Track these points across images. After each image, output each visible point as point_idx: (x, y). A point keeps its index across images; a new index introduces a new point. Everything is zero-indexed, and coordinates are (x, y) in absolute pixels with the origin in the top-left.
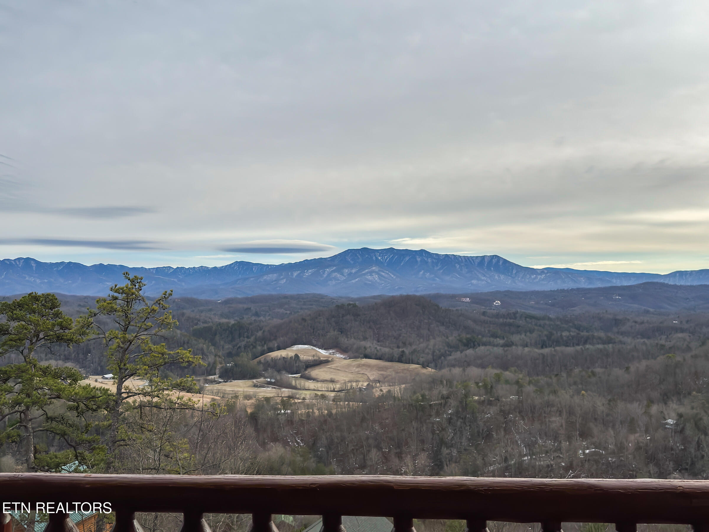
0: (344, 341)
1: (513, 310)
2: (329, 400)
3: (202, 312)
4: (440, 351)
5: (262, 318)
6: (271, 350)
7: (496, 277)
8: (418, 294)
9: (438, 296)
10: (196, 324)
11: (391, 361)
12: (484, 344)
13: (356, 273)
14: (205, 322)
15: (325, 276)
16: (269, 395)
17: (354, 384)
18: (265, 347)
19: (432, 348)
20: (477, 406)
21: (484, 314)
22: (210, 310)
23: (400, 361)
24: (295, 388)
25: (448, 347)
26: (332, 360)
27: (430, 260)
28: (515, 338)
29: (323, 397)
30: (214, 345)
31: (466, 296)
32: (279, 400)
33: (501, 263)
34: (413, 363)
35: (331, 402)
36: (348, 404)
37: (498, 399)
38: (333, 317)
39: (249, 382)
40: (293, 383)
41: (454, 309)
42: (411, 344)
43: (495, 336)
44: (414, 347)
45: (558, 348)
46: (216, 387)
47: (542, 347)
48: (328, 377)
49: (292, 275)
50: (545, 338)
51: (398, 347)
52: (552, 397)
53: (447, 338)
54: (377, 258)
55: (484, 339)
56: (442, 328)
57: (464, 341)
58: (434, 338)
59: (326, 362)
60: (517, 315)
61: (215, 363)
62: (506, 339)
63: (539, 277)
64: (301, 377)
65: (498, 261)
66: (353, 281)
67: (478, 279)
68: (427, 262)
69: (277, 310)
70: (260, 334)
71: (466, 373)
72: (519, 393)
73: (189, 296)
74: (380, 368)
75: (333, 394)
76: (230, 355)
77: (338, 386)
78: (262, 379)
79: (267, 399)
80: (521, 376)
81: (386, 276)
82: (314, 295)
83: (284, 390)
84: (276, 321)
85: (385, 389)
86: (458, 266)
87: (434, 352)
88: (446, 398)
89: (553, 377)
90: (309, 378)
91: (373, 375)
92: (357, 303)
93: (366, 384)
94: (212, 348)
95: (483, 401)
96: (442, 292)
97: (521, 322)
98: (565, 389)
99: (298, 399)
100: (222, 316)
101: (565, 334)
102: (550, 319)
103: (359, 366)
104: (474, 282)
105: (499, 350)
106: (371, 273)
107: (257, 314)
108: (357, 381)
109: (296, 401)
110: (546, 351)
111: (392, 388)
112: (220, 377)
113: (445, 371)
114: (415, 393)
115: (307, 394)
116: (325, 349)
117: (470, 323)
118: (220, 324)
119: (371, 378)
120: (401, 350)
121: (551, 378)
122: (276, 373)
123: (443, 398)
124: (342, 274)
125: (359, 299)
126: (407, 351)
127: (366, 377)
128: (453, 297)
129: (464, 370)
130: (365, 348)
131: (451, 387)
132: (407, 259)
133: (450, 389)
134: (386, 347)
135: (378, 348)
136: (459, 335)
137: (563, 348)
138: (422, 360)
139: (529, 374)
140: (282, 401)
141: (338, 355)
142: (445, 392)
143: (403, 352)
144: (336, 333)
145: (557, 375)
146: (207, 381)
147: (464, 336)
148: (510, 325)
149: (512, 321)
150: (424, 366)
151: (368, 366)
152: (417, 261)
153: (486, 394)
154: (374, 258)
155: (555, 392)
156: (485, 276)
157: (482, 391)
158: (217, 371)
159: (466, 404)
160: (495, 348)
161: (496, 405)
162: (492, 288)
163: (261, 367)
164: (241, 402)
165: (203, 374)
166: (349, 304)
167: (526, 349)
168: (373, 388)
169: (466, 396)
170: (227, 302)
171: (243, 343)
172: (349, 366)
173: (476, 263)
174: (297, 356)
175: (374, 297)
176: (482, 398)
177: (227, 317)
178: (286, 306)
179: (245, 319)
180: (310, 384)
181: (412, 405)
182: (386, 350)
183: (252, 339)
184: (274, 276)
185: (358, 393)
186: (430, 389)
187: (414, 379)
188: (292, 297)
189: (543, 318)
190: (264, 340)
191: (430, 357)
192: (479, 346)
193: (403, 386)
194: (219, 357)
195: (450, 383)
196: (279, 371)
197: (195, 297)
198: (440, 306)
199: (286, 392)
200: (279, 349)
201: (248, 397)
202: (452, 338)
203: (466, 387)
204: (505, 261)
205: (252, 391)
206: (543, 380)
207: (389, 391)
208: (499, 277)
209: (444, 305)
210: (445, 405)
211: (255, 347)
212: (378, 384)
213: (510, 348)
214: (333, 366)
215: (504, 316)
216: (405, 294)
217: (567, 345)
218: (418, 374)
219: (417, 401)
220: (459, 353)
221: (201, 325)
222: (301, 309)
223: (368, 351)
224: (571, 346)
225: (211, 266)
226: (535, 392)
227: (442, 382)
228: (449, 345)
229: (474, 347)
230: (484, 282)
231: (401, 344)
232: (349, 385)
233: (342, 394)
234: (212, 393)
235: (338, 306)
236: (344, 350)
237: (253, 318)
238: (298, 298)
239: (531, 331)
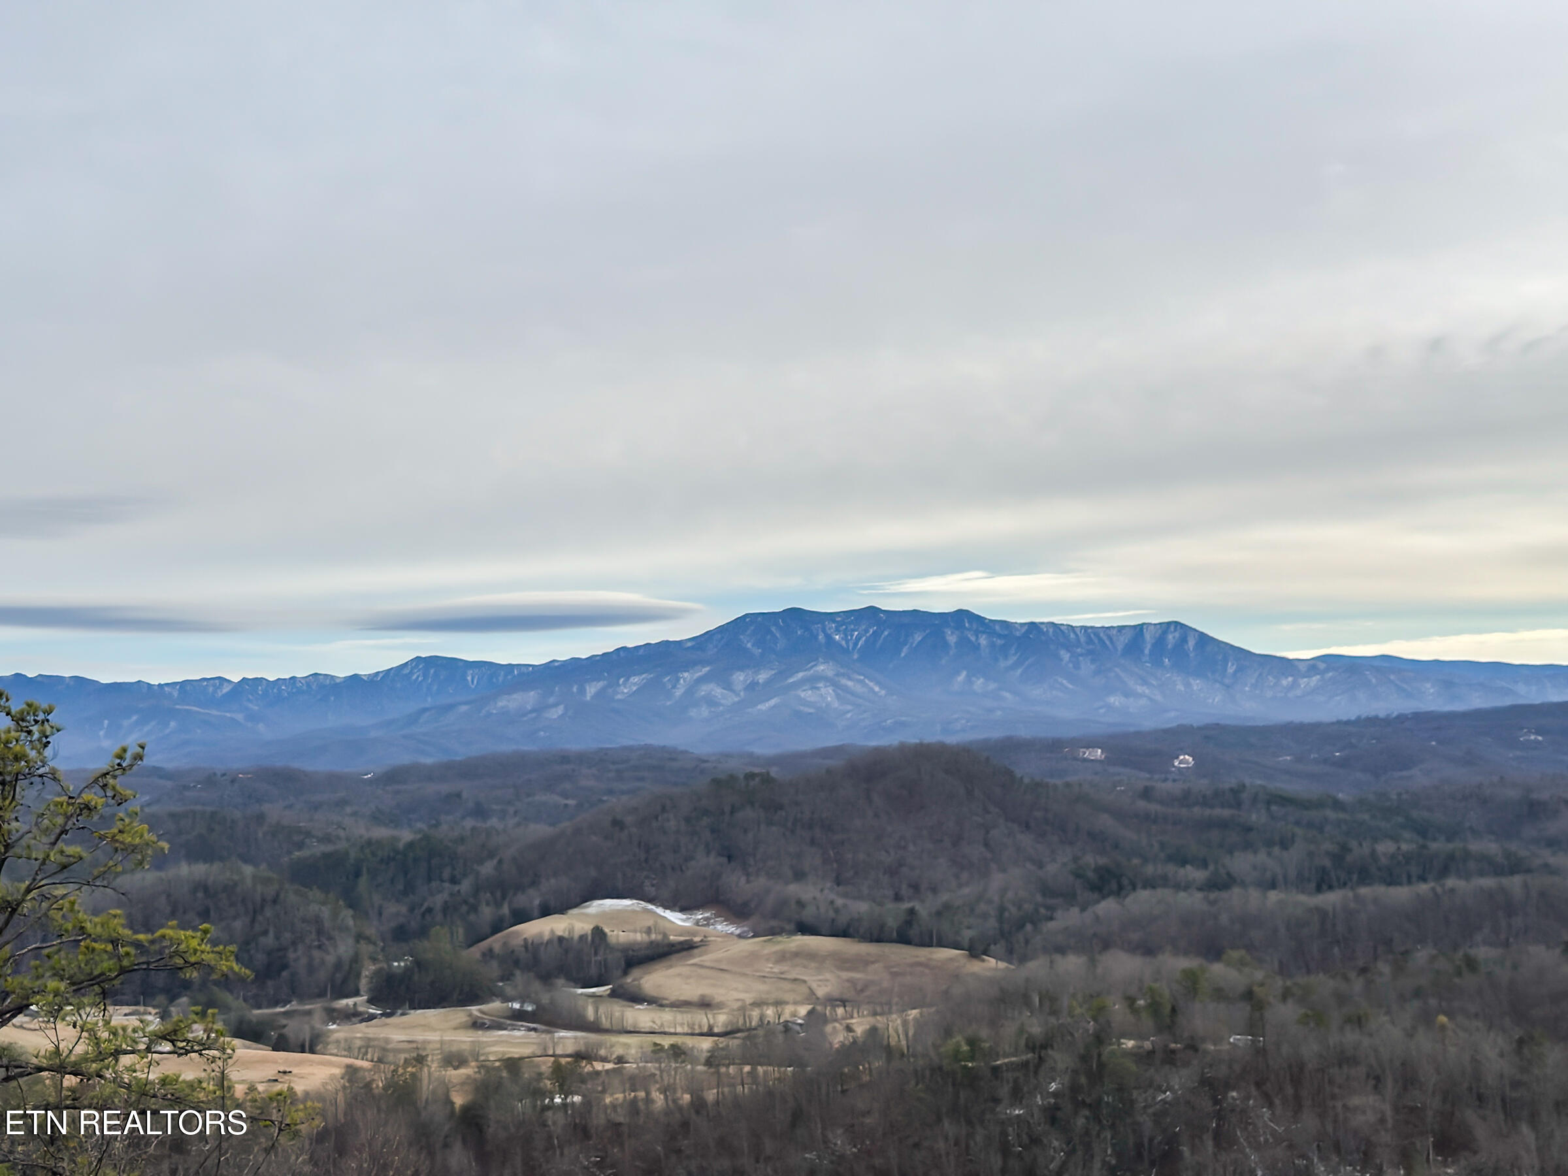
0: (738, 884)
1: (1229, 782)
2: (694, 1061)
3: (316, 807)
4: (1020, 908)
5: (493, 822)
6: (522, 917)
7: (1180, 687)
8: (951, 740)
9: (1011, 746)
10: (300, 846)
11: (879, 940)
12: (1150, 884)
13: (769, 682)
14: (327, 839)
15: (678, 693)
16: (516, 1052)
17: (770, 1012)
18: (506, 910)
19: (996, 898)
20: (1133, 1067)
21: (1146, 793)
22: (341, 804)
23: (903, 938)
24: (594, 1027)
25: (1044, 895)
26: (704, 943)
27: (983, 641)
28: (1241, 863)
29: (677, 1052)
30: (352, 904)
31: (1091, 744)
32: (545, 1065)
33: (1191, 643)
34: (941, 945)
35: (700, 1068)
36: (752, 1073)
37: (1193, 1047)
38: (706, 812)
39: (459, 1015)
40: (590, 1013)
41: (1059, 782)
42: (934, 890)
43: (1182, 860)
44: (945, 897)
45: (1364, 891)
46: (361, 1031)
47: (1319, 889)
48: (691, 990)
49: (582, 691)
50: (1327, 863)
51: (898, 898)
52: (1351, 1037)
53: (1040, 865)
54: (829, 637)
55: (1149, 870)
56: (1026, 840)
57: (1090, 874)
58: (1004, 871)
59: (687, 948)
60: (1244, 796)
61: (356, 959)
62: (1211, 867)
63: (1303, 682)
64: (614, 994)
65: (1184, 640)
66: (763, 707)
67: (1127, 694)
68: (976, 647)
69: (541, 797)
70: (487, 869)
71: (1099, 970)
72: (1253, 1027)
73: (279, 763)
74: (843, 962)
75: (706, 1044)
76: (401, 934)
77: (721, 1020)
78: (496, 1005)
79: (512, 1065)
80: (1259, 975)
81: (859, 689)
82: (648, 750)
83: (563, 1033)
84: (540, 830)
85: (861, 1026)
86: (1065, 656)
87: (1002, 909)
88: (1040, 1047)
89: (1352, 975)
90: (636, 998)
91: (825, 983)
92: (774, 772)
93: (803, 1010)
94: (347, 916)
95: (1151, 1053)
96: (1024, 732)
97: (1256, 817)
98: (1388, 1013)
99: (604, 1060)
100: (377, 818)
101: (1385, 848)
102: (1338, 805)
103: (782, 957)
104: (1115, 700)
105: (1192, 901)
106: (812, 681)
107: (480, 812)
108: (778, 1003)
109: (598, 1066)
110: (1331, 899)
111: (880, 1021)
112: (371, 1001)
113: (1036, 967)
114: (948, 1033)
115: (629, 1046)
116: (683, 910)
117: (1105, 822)
118: (369, 843)
119: (821, 992)
120: (907, 905)
121: (1346, 979)
122: (537, 985)
123: (1031, 1046)
124: (728, 686)
125: (778, 760)
126: (924, 909)
127: (803, 989)
128: (1055, 746)
129: (1093, 962)
130: (801, 904)
131: (1054, 1012)
132: (918, 637)
133: (1053, 1020)
134: (860, 898)
135: (840, 902)
136: (1076, 859)
137: (1380, 890)
138: (967, 934)
139: (1283, 970)
140: (557, 1069)
141: (723, 927)
142: (1036, 1028)
143: (912, 911)
144: (713, 860)
145: (1363, 971)
146: (334, 1016)
147: (1091, 860)
148: (1223, 825)
149: (1226, 813)
150: (976, 951)
151: (812, 956)
152: (946, 645)
153: (1159, 1030)
154: (821, 637)
155: (1358, 1021)
156: (1145, 682)
157: (1147, 1022)
158: (364, 984)
159: (1102, 1066)
160: (1182, 894)
161: (1186, 1064)
162: (1171, 719)
163: (494, 969)
164: (433, 1072)
165: (321, 995)
166: (750, 776)
167: (1273, 896)
168: (825, 1020)
169: (1099, 1039)
170: (393, 777)
171: (439, 900)
172: (753, 957)
173: (1120, 647)
174: (598, 932)
175: (826, 753)
176: (1147, 1045)
177: (392, 820)
178: (567, 786)
179: (444, 827)
180: (640, 1016)
181: (940, 1068)
182: (862, 907)
183: (465, 886)
184: (529, 698)
185: (780, 1038)
186: (994, 1023)
187: (946, 992)
188: (583, 759)
189: (1319, 804)
190: (501, 888)
191: (992, 923)
192: (1134, 889)
193: (914, 1013)
194: (368, 940)
195: (1050, 1001)
196: (546, 978)
197: (296, 764)
198: (1018, 773)
199: (568, 1040)
200: (545, 912)
201: (454, 1060)
202: (1057, 867)
203: (1099, 1012)
204: (1204, 640)
205: (465, 1039)
206: (1323, 984)
207: (873, 1031)
208: (1188, 685)
209: (1027, 769)
210: (1037, 1067)
211: (474, 909)
212: (840, 1011)
213: (1224, 895)
214: (707, 958)
215: (1205, 802)
216: (914, 740)
217: (1391, 880)
218: (956, 977)
219: (956, 1056)
220: (1075, 910)
221: (315, 849)
222: (611, 792)
223: (808, 914)
224: (1400, 884)
225: (342, 673)
226: (1304, 1021)
227: (1026, 1001)
228: (1047, 891)
229: (1119, 892)
230: (1143, 702)
231: (905, 891)
232: (755, 1013)
233: (734, 1043)
234: (349, 1050)
235: (716, 782)
236: (736, 911)
237: (469, 823)
238: (599, 760)
239: (1285, 844)
